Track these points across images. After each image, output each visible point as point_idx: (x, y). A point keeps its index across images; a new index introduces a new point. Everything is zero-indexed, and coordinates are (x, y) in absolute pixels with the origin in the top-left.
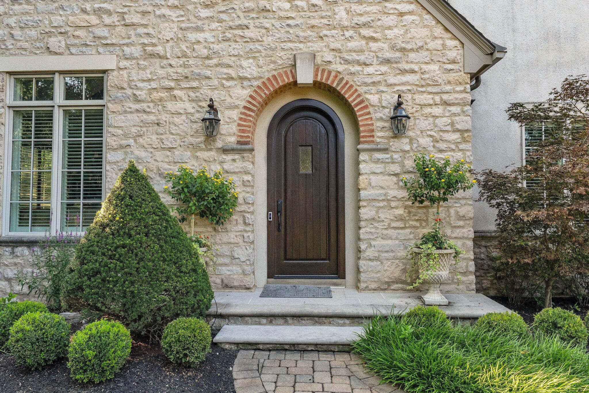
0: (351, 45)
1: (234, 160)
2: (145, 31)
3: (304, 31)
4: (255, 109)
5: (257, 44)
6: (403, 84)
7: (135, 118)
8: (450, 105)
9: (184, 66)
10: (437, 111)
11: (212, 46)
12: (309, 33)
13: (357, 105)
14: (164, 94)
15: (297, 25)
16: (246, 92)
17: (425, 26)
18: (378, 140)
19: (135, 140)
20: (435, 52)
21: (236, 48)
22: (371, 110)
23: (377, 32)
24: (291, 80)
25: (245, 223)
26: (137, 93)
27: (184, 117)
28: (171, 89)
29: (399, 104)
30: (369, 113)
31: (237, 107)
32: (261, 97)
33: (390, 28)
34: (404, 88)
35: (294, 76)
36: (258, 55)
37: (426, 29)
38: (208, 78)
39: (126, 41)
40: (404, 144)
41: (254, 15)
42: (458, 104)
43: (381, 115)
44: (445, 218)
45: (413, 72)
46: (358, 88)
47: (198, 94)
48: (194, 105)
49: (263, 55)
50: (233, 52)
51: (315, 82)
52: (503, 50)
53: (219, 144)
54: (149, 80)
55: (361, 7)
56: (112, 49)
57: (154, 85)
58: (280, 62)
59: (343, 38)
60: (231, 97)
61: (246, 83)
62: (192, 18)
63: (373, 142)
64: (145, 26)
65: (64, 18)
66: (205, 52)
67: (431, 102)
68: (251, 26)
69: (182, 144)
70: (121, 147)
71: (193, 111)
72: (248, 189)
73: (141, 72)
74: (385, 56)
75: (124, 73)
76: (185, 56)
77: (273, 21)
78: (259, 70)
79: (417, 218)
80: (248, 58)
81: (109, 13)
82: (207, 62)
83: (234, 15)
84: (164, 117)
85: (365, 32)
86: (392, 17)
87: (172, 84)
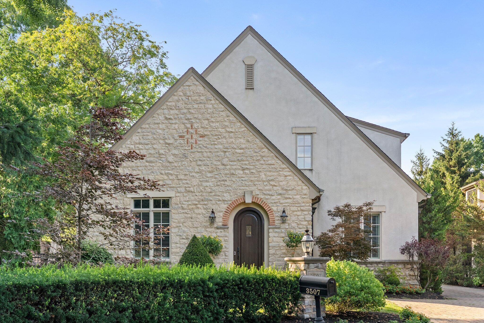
0: (266, 188)
1: (221, 232)
2: (186, 182)
3: (248, 182)
4: (229, 212)
5: (230, 187)
6: (286, 203)
7: (183, 215)
8: (304, 211)
9: (201, 195)
10: (299, 213)
11: (212, 188)
12: (250, 183)
13: (268, 211)
14: (194, 207)
15: (245, 180)
16: (226, 206)
17: (295, 181)
18: (276, 224)
19: (183, 224)
20: (299, 191)
21: (222, 189)
22: (274, 213)
23: (276, 183)
24: (243, 201)
25: (225, 255)
26: (183, 206)
27: (201, 215)
28: (196, 204)
29: (284, 212)
30: (273, 214)
31: (222, 211)
32: (231, 207)
33: (281, 181)
34: (286, 205)
35: (244, 200)
36: (230, 191)
37: (295, 182)
38: (211, 200)
39: (179, 186)
40: (286, 226)
41: (229, 176)
42: (307, 211)
43: (277, 215)
44: (301, 253)
45: (290, 198)
46: (269, 204)
47: (207, 206)
48: (205, 210)
49: (232, 191)
50: (220, 190)
51: (252, 202)
52: (323, 191)
53: (215, 225)
54: (188, 201)
55: (270, 173)
56: (173, 189)
57: (190, 203)
58: (239, 194)
59: (263, 185)
60: (220, 207)
61: (225, 202)
62: (204, 177)
63: (274, 225)
64: (186, 180)
65: (153, 176)
66: (210, 190)
67: (297, 210)
68: (228, 180)
69: (201, 225)
70: (177, 227)
71: (205, 213)
72: (227, 243)
73: (184, 198)
74: (279, 192)
75: (178, 198)
76: (202, 192)
77: (236, 178)
78: (231, 197)
79: (290, 253)
80: (226, 193)
81: (172, 175)
82: (210, 194)
83: (221, 176)
84: (194, 215)
85: (272, 183)
86: (282, 177)
87: (197, 203)
